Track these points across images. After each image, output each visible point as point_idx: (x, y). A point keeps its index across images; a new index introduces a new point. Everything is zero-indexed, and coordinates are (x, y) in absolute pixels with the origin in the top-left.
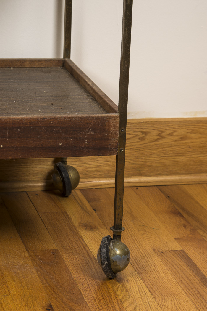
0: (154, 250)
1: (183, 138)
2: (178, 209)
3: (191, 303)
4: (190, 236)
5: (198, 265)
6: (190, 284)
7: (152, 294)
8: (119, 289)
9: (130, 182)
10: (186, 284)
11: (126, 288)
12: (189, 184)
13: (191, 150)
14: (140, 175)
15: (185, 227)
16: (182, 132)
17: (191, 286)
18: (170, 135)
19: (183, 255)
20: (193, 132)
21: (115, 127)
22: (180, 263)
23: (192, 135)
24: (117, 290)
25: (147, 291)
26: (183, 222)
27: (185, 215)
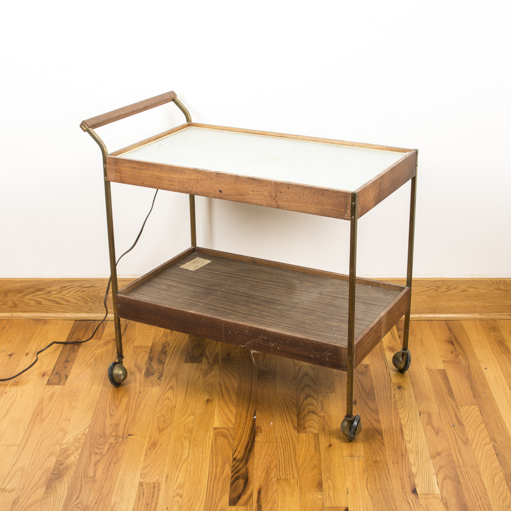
0: (427, 369)
1: (463, 291)
2: (453, 339)
3: (436, 405)
4: (453, 360)
5: (450, 381)
6: (440, 393)
7: (415, 398)
8: (398, 394)
9: (428, 317)
10: (438, 393)
11: (402, 393)
12: (467, 319)
13: (469, 298)
14: (435, 312)
15: (452, 353)
16: (463, 287)
17: (441, 394)
18: (454, 288)
19: (444, 373)
20: (470, 287)
21: (345, 354)
22: (439, 378)
23: (469, 289)
24: (396, 394)
25: (413, 396)
26: (453, 349)
27: (455, 344)
